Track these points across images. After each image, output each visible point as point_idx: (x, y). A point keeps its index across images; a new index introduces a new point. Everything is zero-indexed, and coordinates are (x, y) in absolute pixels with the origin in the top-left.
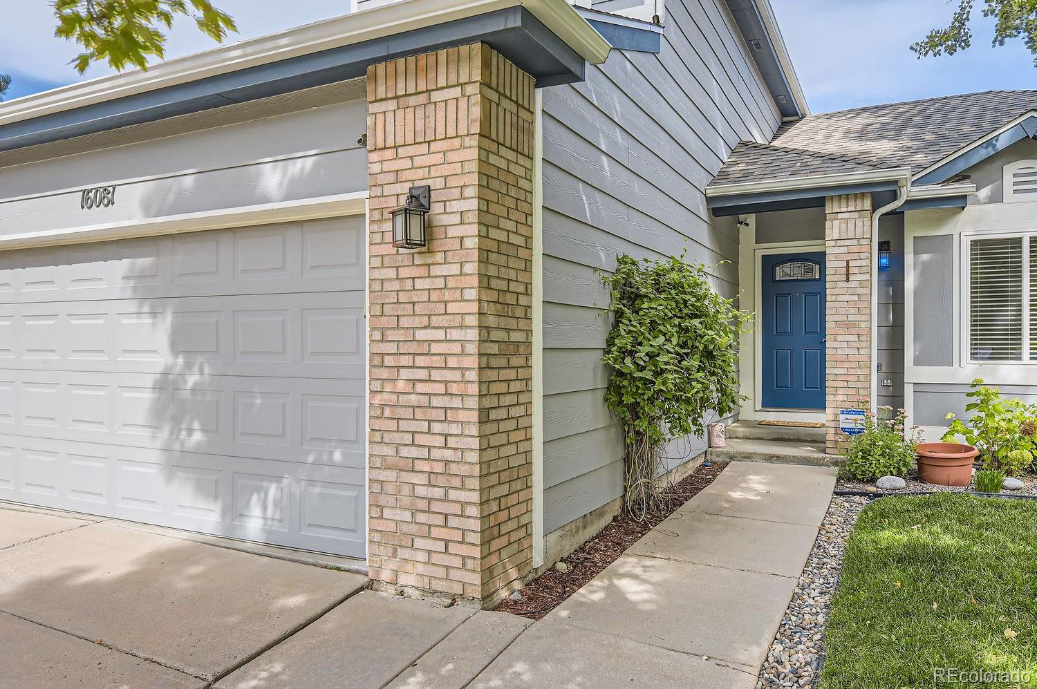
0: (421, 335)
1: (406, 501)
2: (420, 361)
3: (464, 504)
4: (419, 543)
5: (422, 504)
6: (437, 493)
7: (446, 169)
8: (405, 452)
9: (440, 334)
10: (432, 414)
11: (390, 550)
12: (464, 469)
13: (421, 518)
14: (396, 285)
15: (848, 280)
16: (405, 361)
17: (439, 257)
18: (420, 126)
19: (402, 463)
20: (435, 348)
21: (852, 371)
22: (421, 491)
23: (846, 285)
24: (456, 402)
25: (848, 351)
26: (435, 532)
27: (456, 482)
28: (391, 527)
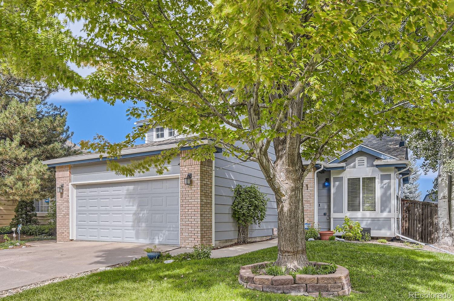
0: (190, 201)
1: (187, 232)
2: (190, 205)
3: (197, 231)
4: (189, 239)
5: (190, 232)
6: (193, 229)
7: (194, 171)
8: (187, 222)
9: (193, 201)
10: (192, 215)
11: (184, 241)
12: (197, 225)
13: (190, 234)
14: (185, 192)
15: (307, 190)
16: (187, 206)
17: (193, 186)
18: (190, 162)
19: (186, 225)
20: (192, 203)
21: (308, 213)
22: (190, 229)
23: (307, 191)
24: (196, 213)
25: (307, 208)
26: (192, 237)
27: (196, 227)
28: (184, 237)
